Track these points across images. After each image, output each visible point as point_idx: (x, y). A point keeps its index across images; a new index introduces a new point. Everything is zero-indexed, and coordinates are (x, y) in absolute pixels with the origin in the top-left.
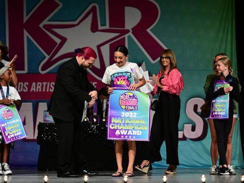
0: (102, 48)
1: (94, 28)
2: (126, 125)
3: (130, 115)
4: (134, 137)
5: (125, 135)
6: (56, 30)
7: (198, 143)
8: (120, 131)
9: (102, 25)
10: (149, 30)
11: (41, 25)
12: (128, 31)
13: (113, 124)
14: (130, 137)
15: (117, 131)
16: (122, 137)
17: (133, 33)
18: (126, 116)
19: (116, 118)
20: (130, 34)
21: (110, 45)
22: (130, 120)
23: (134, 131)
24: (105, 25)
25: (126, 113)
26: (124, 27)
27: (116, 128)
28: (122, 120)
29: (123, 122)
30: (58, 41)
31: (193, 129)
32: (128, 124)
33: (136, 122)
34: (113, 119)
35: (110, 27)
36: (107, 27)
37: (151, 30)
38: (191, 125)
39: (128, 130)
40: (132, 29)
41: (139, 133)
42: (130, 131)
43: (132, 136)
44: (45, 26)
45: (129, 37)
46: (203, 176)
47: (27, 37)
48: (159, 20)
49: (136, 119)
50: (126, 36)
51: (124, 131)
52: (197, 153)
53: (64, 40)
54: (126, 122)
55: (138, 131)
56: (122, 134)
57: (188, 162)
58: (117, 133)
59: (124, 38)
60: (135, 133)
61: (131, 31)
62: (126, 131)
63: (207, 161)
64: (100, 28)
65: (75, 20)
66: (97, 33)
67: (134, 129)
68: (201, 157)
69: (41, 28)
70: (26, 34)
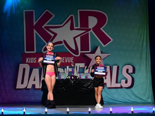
0: (76, 39)
1: (72, 28)
6: (51, 29)
7: (129, 90)
9: (76, 27)
10: (101, 29)
11: (43, 27)
12: (90, 29)
17: (93, 30)
20: (92, 31)
21: (81, 37)
24: (78, 26)
26: (88, 27)
30: (52, 35)
31: (126, 82)
35: (80, 27)
36: (79, 27)
37: (103, 29)
38: (125, 80)
40: (93, 28)
44: (45, 27)
45: (91, 32)
46: (132, 108)
47: (36, 33)
48: (107, 24)
50: (89, 32)
52: (128, 95)
53: (55, 34)
57: (123, 100)
59: (88, 33)
61: (92, 29)
63: (133, 99)
64: (75, 28)
65: (61, 24)
66: (74, 30)
68: (130, 97)
69: (43, 28)
70: (35, 31)
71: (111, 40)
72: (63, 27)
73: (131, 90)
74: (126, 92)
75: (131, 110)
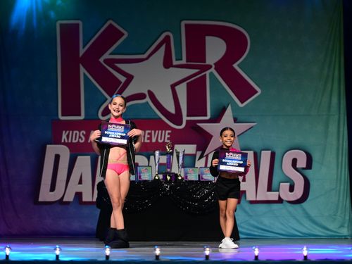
0: (177, 88)
1: (168, 63)
6: (119, 66)
7: (297, 206)
9: (177, 60)
10: (235, 66)
11: (101, 60)
12: (210, 67)
17: (215, 69)
20: (213, 70)
21: (188, 84)
24: (181, 59)
26: (205, 62)
30: (123, 79)
31: (292, 189)
35: (187, 61)
36: (184, 62)
37: (238, 65)
38: (289, 184)
40: (215, 64)
44: (106, 61)
45: (211, 74)
46: (305, 248)
47: (84, 74)
48: (248, 54)
50: (207, 73)
53: (130, 78)
57: (284, 231)
59: (205, 75)
61: (214, 66)
63: (308, 229)
64: (175, 63)
65: (143, 54)
66: (171, 69)
68: (301, 224)
69: (102, 64)
70: (82, 70)
71: (256, 92)
72: (146, 61)
73: (301, 207)
74: (290, 213)
75: (302, 254)
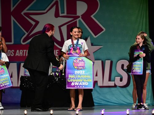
0: (62, 28)
1: (57, 15)
2: (78, 79)
3: (80, 72)
4: (83, 87)
5: (78, 86)
6: (32, 16)
7: (124, 89)
8: (74, 83)
9: (62, 13)
10: (92, 16)
11: (22, 13)
12: (79, 17)
13: (70, 79)
14: (81, 87)
15: (73, 83)
16: (76, 87)
17: (82, 18)
18: (78, 73)
19: (71, 75)
20: (80, 19)
21: (67, 26)
22: (80, 76)
23: (83, 83)
24: (64, 13)
25: (78, 71)
26: (76, 14)
27: (71, 81)
28: (75, 76)
29: (76, 77)
30: (33, 23)
31: (121, 80)
32: (79, 78)
33: (84, 77)
34: (69, 75)
35: (67, 14)
36: (65, 14)
37: (94, 16)
38: (119, 77)
39: (79, 82)
40: (82, 16)
41: (87, 84)
42: (80, 83)
43: (82, 86)
44: (25, 14)
45: (80, 21)
46: (128, 110)
47: (14, 21)
48: (99, 10)
49: (84, 75)
50: (78, 20)
51: (77, 83)
52: (123, 95)
53: (37, 23)
54: (78, 77)
55: (86, 83)
56: (76, 85)
57: (117, 101)
58: (73, 84)
59: (76, 21)
60: (84, 84)
61: (81, 17)
62: (78, 83)
63: (129, 100)
64: (61, 15)
65: (44, 10)
66: (59, 18)
67: (83, 81)
68: (126, 98)
69: (22, 15)
70: (13, 18)
71: (103, 30)
72: (46, 14)
73: (126, 89)
74: (120, 92)
75: (126, 113)
